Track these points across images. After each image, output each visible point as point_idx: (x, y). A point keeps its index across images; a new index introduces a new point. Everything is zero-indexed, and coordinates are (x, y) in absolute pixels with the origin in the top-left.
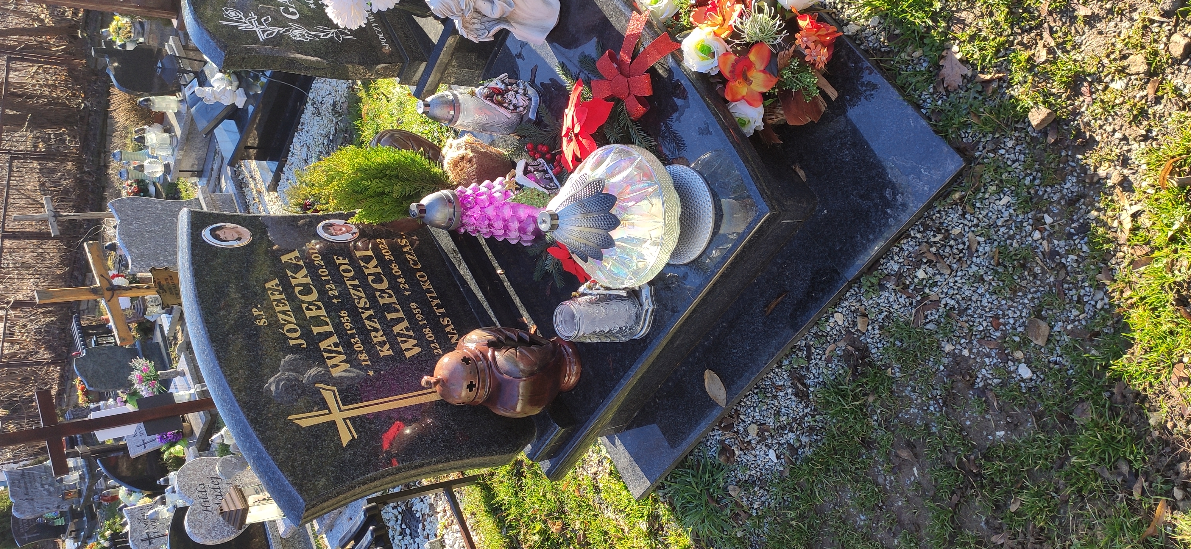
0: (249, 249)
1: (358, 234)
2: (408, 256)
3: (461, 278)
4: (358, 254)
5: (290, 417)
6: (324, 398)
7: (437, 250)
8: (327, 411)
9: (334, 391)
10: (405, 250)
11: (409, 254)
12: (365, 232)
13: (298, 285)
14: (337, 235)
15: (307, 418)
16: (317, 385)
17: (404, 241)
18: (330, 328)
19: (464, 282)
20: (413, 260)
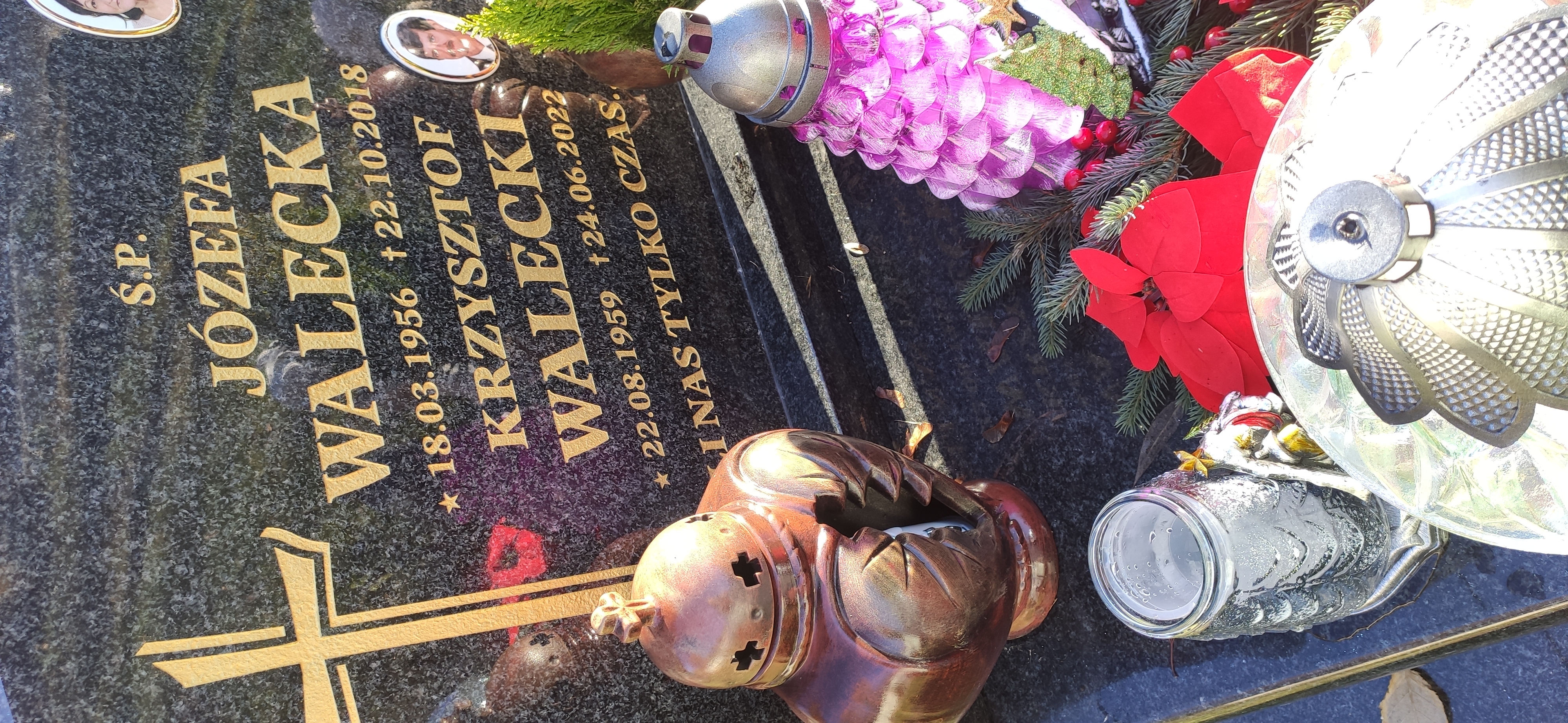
0: (160, 49)
1: (495, 66)
2: (617, 152)
3: (744, 239)
4: (485, 123)
5: (148, 648)
6: (280, 581)
7: (695, 148)
8: (280, 631)
9: (318, 558)
10: (612, 133)
11: (622, 146)
12: (514, 63)
13: (284, 188)
14: (434, 57)
15: (205, 652)
16: (270, 532)
17: (615, 107)
18: (354, 340)
19: (751, 254)
20: (630, 167)
